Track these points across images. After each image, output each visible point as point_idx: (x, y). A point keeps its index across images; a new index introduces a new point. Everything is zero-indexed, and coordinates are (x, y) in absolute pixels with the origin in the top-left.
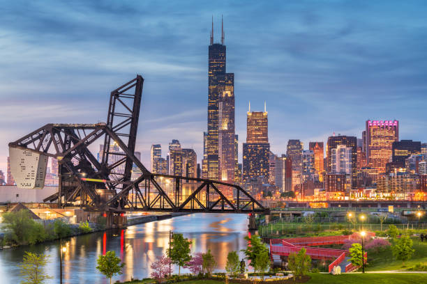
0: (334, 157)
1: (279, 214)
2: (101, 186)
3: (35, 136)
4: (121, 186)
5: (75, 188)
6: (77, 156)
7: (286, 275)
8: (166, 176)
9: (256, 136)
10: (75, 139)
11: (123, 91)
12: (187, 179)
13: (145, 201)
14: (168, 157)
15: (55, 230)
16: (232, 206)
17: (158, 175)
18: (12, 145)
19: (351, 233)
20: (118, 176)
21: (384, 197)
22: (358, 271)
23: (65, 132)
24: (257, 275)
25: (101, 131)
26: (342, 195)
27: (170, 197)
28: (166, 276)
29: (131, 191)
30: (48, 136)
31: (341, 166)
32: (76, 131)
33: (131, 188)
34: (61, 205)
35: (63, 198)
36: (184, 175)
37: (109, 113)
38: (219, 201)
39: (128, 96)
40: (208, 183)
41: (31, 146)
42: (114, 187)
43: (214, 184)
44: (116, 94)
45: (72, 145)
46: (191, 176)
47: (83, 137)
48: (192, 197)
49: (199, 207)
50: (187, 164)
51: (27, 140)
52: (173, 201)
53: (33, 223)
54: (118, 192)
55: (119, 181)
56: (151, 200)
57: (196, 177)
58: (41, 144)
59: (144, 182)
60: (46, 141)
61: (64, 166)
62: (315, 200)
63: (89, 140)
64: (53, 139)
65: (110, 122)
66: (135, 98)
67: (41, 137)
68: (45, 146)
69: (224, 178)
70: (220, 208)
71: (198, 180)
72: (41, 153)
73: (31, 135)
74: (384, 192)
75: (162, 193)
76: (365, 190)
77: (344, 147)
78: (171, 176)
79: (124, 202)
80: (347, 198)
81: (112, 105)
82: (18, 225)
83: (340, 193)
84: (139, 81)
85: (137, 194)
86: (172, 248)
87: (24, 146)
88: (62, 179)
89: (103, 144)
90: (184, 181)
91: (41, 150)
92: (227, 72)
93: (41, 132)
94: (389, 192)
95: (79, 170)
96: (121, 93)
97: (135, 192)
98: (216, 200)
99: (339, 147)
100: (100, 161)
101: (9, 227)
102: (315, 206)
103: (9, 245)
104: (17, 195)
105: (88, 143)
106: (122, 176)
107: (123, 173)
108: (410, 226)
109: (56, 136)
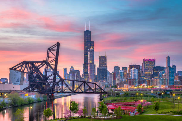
0: (131, 73)
1: (111, 94)
2: (44, 84)
3: (19, 65)
4: (52, 84)
5: (35, 85)
6: (35, 73)
7: (113, 116)
8: (69, 80)
9: (103, 65)
10: (34, 66)
11: (52, 48)
12: (77, 81)
13: (61, 89)
14: (69, 73)
15: (27, 100)
16: (93, 91)
17: (66, 80)
18: (11, 69)
19: (137, 101)
20: (51, 80)
21: (150, 87)
22: (140, 114)
23: (31, 64)
24: (103, 116)
25: (44, 63)
26: (134, 87)
27: (70, 88)
28: (69, 117)
29: (56, 86)
30: (24, 66)
31: (134, 76)
32: (35, 63)
33: (56, 85)
34: (30, 91)
35: (30, 88)
36: (75, 80)
37: (47, 57)
38: (89, 89)
39: (54, 50)
40: (84, 83)
41: (18, 69)
42: (49, 84)
43: (87, 83)
44: (49, 49)
45: (33, 69)
46: (78, 80)
47: (37, 66)
48: (79, 88)
49: (81, 92)
50: (77, 76)
51: (16, 67)
52: (72, 89)
53: (19, 98)
54: (51, 86)
55: (51, 82)
56: (63, 89)
57: (80, 80)
58: (21, 68)
59: (60, 82)
60: (24, 67)
61: (31, 77)
62: (124, 88)
63: (40, 67)
64: (26, 66)
65: (48, 60)
66: (57, 51)
67: (22, 66)
68: (23, 69)
69: (90, 81)
70: (89, 92)
71: (81, 81)
72: (22, 72)
73: (18, 65)
74: (150, 85)
75: (67, 86)
76: (143, 85)
77: (135, 69)
78: (71, 80)
79: (53, 90)
80: (136, 88)
81: (48, 53)
82: (14, 99)
83: (133, 86)
84: (58, 44)
85: (58, 87)
86: (71, 107)
87: (15, 69)
88: (30, 81)
89: (45, 68)
90: (75, 82)
91: (22, 71)
92: (91, 41)
93: (22, 64)
94: (152, 85)
95: (36, 78)
96: (51, 49)
97: (57, 86)
98: (87, 89)
99: (133, 69)
100: (44, 75)
101: (10, 99)
102: (124, 91)
103: (10, 106)
104: (13, 88)
105: (40, 68)
106: (52, 80)
107: (53, 79)
108: (159, 98)
109: (27, 65)
